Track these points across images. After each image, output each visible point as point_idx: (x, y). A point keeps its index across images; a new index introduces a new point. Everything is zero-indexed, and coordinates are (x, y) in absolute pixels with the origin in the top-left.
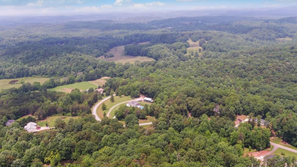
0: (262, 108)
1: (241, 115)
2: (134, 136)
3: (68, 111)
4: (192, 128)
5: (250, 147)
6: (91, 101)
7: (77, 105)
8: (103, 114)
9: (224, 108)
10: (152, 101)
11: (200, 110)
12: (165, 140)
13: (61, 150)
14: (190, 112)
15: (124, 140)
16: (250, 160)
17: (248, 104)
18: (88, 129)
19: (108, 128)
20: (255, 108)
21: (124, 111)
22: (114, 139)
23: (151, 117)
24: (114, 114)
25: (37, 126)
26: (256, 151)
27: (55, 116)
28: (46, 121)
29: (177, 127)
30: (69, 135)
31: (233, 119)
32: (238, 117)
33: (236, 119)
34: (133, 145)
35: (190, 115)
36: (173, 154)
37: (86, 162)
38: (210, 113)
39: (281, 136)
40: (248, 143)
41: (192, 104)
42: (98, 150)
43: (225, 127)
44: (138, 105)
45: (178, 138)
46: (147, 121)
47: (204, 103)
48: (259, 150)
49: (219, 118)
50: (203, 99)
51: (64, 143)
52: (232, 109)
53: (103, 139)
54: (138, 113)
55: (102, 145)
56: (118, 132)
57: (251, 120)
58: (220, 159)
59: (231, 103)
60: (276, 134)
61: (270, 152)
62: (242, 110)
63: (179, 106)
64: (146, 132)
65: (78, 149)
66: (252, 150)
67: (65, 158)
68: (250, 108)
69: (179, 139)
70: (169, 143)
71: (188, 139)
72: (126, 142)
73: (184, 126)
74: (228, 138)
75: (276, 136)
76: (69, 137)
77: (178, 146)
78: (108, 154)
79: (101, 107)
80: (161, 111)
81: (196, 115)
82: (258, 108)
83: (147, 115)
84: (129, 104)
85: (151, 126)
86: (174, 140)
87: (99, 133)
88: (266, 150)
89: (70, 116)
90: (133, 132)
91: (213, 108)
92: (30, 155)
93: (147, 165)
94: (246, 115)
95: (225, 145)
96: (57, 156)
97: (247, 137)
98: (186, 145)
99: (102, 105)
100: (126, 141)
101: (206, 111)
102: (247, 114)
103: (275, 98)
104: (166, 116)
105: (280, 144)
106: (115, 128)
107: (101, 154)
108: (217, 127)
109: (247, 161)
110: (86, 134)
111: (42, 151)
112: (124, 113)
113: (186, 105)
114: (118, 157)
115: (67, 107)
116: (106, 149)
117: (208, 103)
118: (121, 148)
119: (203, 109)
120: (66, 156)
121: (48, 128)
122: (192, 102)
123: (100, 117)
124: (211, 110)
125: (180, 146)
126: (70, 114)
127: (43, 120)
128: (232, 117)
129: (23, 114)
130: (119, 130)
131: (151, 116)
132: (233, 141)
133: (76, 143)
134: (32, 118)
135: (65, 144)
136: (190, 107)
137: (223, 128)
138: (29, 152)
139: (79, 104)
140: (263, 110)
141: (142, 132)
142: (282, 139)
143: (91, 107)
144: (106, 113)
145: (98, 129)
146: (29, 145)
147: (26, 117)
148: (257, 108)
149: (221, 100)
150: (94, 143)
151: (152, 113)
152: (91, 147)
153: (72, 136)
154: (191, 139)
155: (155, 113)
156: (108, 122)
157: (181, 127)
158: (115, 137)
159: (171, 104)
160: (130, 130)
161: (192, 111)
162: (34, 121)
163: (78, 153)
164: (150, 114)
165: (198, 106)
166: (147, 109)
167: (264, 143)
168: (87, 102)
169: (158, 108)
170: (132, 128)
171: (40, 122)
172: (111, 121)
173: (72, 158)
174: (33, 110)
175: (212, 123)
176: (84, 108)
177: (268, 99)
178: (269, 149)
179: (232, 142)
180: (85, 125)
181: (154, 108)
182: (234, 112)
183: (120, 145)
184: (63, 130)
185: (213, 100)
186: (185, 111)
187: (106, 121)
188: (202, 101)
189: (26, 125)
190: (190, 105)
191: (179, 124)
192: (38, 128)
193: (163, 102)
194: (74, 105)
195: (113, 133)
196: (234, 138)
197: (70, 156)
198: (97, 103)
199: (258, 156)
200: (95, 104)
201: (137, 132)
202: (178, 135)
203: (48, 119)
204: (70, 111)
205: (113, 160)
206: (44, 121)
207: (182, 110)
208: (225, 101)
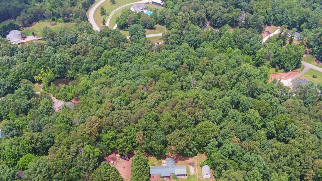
0: (297, 18)
1: (270, 26)
2: (140, 53)
3: (59, 16)
4: (210, 42)
5: (277, 67)
6: (87, 2)
7: (69, 8)
8: (102, 20)
9: (251, 17)
10: (162, 4)
11: (221, 19)
12: (177, 59)
13: (54, 67)
14: (208, 20)
15: (128, 57)
16: (278, 87)
17: (282, 13)
18: (84, 41)
19: (109, 42)
20: (289, 18)
21: (127, 19)
22: (116, 56)
23: (161, 26)
24: (115, 22)
25: (22, 35)
26: (284, 72)
27: (43, 21)
28: (32, 28)
29: (193, 42)
30: (62, 49)
31: (261, 31)
32: (267, 28)
33: (264, 31)
34: (139, 65)
35: (208, 24)
36: (187, 79)
37: (83, 84)
38: (234, 23)
39: (315, 54)
40: (275, 63)
41: (213, 10)
42: (97, 69)
43: (250, 43)
44: (144, 9)
45: (193, 57)
46: (156, 31)
47: (227, 9)
48: (287, 71)
49: (244, 30)
50: (226, 4)
51: (55, 60)
52: (261, 18)
53: (103, 55)
54: (145, 21)
55: (102, 62)
56: (121, 47)
57: (283, 34)
58: (244, 88)
59: (260, 11)
60: (309, 51)
61: (300, 74)
62: (273, 19)
63: (196, 12)
64: (154, 48)
65: (74, 66)
66: (278, 70)
67: (59, 76)
68: (283, 18)
69: (195, 59)
70: (182, 63)
71: (205, 58)
72: (130, 60)
73: (201, 40)
74: (252, 55)
75: (309, 54)
76: (61, 52)
77: (193, 68)
78: (110, 75)
79: (99, 11)
80: (173, 19)
81: (216, 25)
82: (293, 18)
83: (156, 24)
84: (134, 8)
85: (161, 39)
86: (189, 60)
87: (98, 48)
88: (296, 70)
89: (61, 23)
90: (139, 47)
91: (237, 17)
92: (16, 74)
93: (156, 94)
94: (277, 26)
95: (249, 68)
96: (49, 74)
97: (276, 55)
98: (203, 66)
99: (100, 9)
100: (131, 58)
101: (228, 20)
102: (278, 24)
103: (315, 3)
104: (179, 27)
105: (312, 63)
106: (116, 41)
107: (101, 75)
108: (241, 43)
109: (275, 90)
110: (83, 48)
111: (29, 70)
112: (127, 21)
113: (204, 12)
114: (121, 80)
115: (57, 10)
116: (107, 68)
117: (232, 10)
118: (125, 68)
119: (225, 17)
120: (60, 74)
121: (36, 38)
122: (212, 7)
123: (98, 25)
124: (235, 19)
125: (195, 68)
126: (61, 19)
127: (28, 26)
128: (259, 29)
129: (3, 18)
130: (122, 44)
131: (160, 24)
132: (258, 59)
133: (70, 59)
134: (14, 24)
135: (57, 61)
136: (210, 15)
137: (248, 43)
138: (15, 71)
139: (71, 7)
140: (298, 20)
141: (149, 48)
142: (316, 57)
143: (87, 10)
144: (106, 19)
145: (97, 43)
146: (14, 60)
147: (7, 23)
148: (291, 17)
149: (248, 5)
150: (93, 60)
151: (162, 21)
152: (89, 65)
153: (65, 50)
154: (209, 59)
155: (165, 22)
156: (108, 34)
157: (197, 42)
158: (117, 53)
159: (186, 11)
160: (136, 45)
161: (211, 19)
162: (18, 28)
163: (74, 70)
164: (159, 23)
165: (219, 13)
166: (156, 16)
167: (294, 63)
168: (80, 4)
169: (170, 15)
170: (137, 42)
171: (25, 29)
172: (112, 33)
173: (68, 76)
174: (14, 13)
175: (234, 37)
176: (77, 12)
177: (306, 4)
178: (298, 70)
179: (257, 61)
180: (79, 36)
181: (165, 15)
182: (263, 23)
183: (123, 63)
184: (53, 43)
185: (239, 5)
186: (203, 20)
187: (106, 32)
188: (225, 7)
189: (8, 33)
190: (210, 11)
191: (195, 38)
192: (24, 38)
193: (176, 7)
194: (65, 7)
195: (114, 48)
196: (260, 57)
197: (65, 74)
198: (94, 5)
199: (285, 79)
200: (92, 6)
201: (143, 48)
202: (194, 52)
203: (35, 26)
204: (61, 15)
205: (115, 84)
206: (30, 28)
207: (199, 18)
208: (254, 8)
